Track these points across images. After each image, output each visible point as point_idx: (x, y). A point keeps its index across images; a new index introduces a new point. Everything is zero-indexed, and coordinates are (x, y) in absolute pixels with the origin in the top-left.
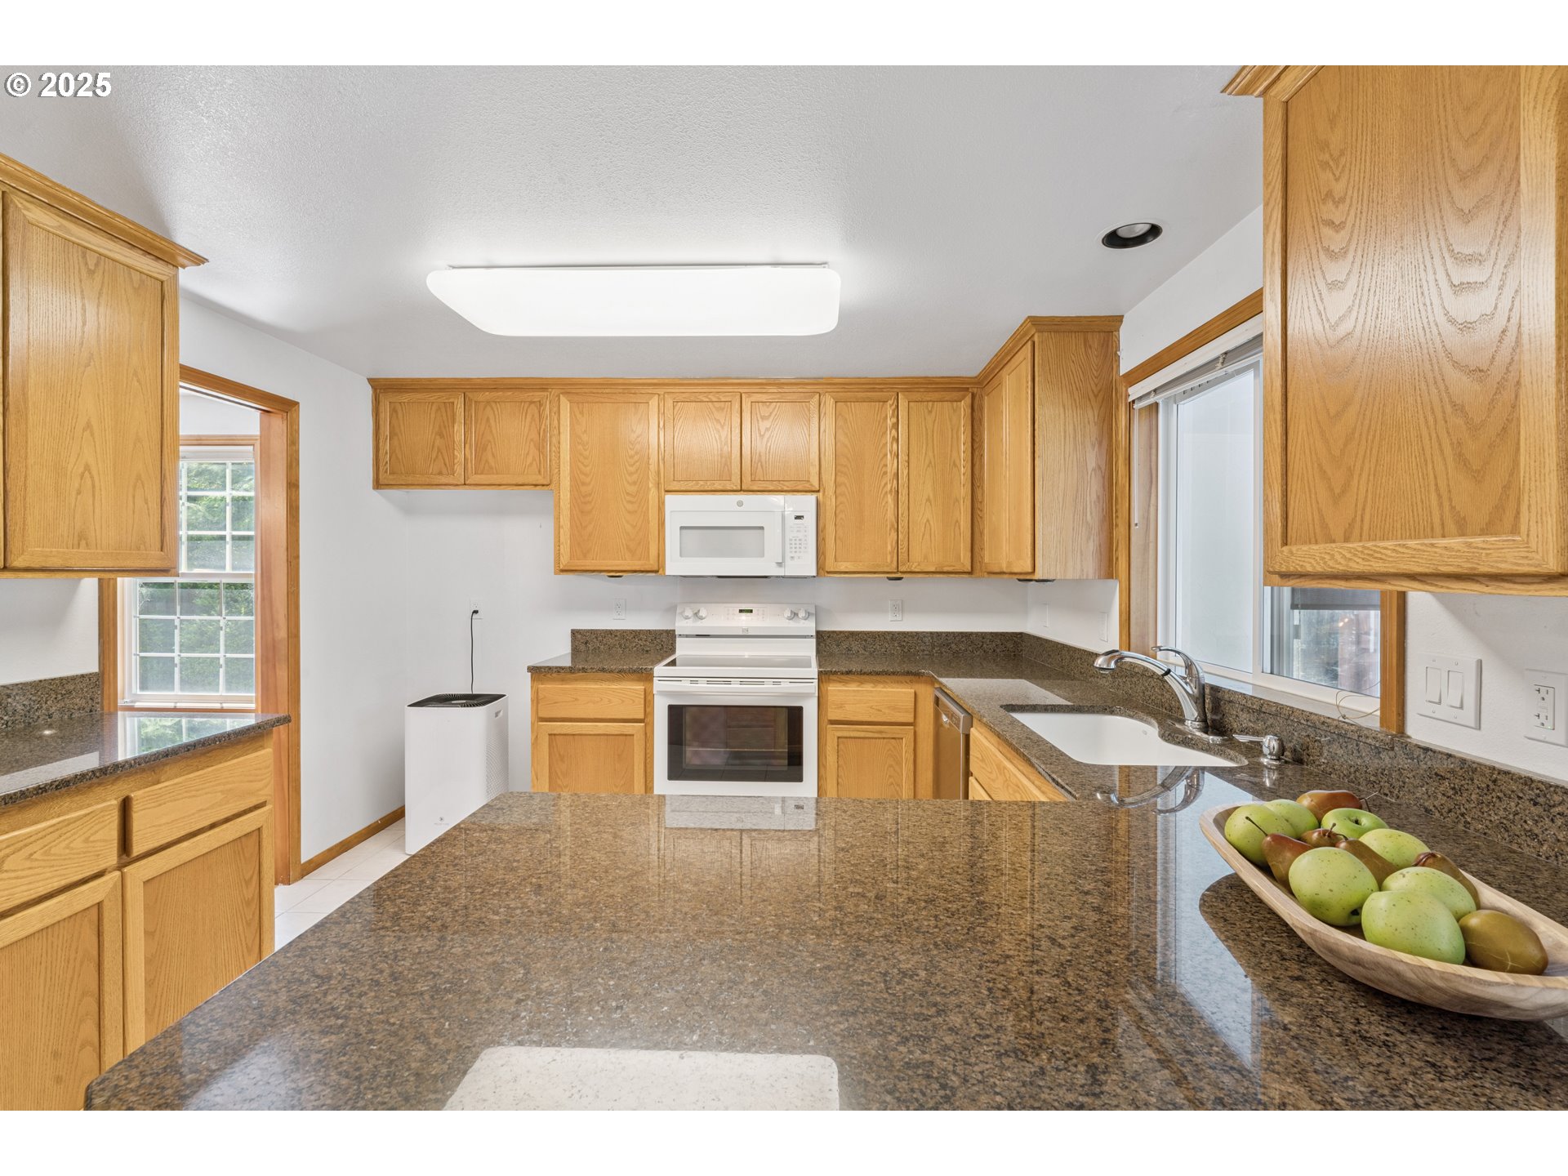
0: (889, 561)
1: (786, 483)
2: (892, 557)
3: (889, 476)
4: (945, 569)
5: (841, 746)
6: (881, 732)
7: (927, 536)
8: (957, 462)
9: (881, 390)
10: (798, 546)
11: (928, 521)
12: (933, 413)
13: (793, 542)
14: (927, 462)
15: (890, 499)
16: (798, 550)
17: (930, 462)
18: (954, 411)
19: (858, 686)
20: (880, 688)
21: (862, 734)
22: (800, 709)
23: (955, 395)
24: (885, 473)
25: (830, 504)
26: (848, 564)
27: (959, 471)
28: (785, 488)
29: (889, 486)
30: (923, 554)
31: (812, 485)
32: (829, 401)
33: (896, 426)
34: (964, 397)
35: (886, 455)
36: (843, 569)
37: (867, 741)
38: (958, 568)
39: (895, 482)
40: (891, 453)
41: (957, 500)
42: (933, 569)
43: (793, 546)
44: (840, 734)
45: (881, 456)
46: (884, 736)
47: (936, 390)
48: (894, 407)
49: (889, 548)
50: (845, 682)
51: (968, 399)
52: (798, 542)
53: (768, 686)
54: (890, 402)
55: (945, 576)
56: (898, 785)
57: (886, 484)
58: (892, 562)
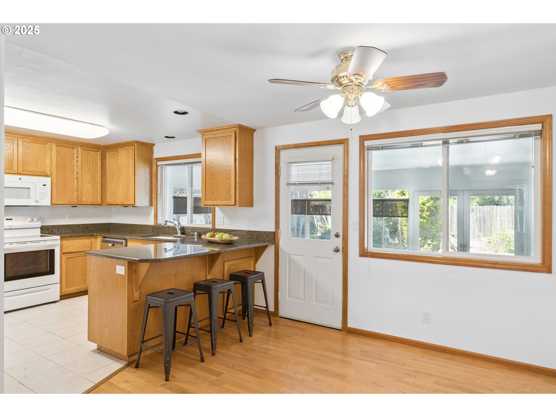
0: (75, 201)
1: (37, 172)
2: (76, 200)
3: (75, 173)
4: (93, 203)
5: (67, 261)
6: (80, 254)
7: (87, 193)
8: (97, 171)
9: (72, 145)
10: (44, 195)
11: (88, 188)
12: (90, 155)
13: (42, 194)
14: (88, 170)
15: (75, 180)
16: (44, 196)
17: (89, 170)
18: (96, 155)
19: (72, 241)
20: (80, 241)
21: (74, 256)
22: (53, 250)
23: (97, 150)
24: (74, 172)
25: (55, 181)
26: (60, 202)
27: (98, 173)
28: (37, 174)
29: (75, 176)
30: (87, 198)
31: (47, 174)
32: (54, 146)
33: (77, 157)
34: (99, 151)
35: (74, 166)
36: (59, 203)
37: (76, 258)
38: (97, 203)
39: (77, 175)
40: (76, 165)
41: (97, 182)
42: (89, 203)
43: (42, 195)
44: (67, 257)
45: (72, 166)
46: (82, 255)
47: (90, 147)
48: (77, 151)
49: (75, 196)
50: (68, 240)
51: (101, 151)
52: (44, 194)
53: (42, 243)
54: (75, 149)
55: (93, 205)
56: (86, 270)
57: (74, 175)
58: (76, 201)
